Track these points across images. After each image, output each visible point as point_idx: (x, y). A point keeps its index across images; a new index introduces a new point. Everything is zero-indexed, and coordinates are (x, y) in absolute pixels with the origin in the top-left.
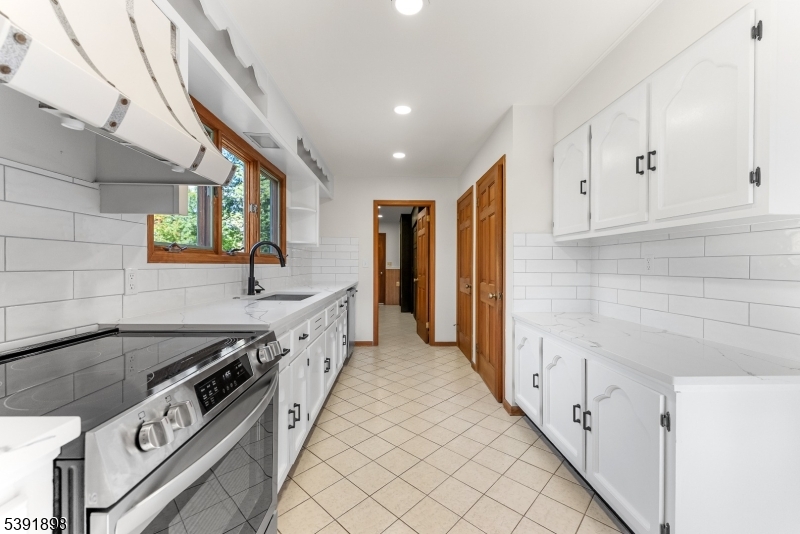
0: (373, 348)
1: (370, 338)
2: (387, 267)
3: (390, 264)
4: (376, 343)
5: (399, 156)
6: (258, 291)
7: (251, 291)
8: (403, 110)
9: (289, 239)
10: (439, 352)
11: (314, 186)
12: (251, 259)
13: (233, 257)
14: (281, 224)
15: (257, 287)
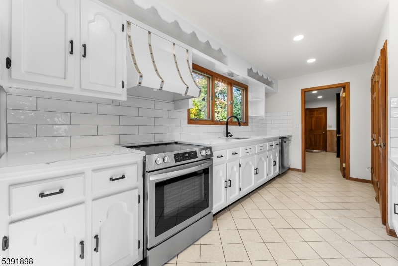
0: (302, 173)
1: (300, 167)
2: (328, 128)
3: (331, 126)
4: (304, 170)
5: (311, 61)
6: (231, 136)
7: (227, 136)
8: (298, 38)
9: (250, 114)
10: (352, 184)
11: (262, 87)
12: (227, 124)
13: (220, 123)
14: (246, 108)
15: (229, 135)
